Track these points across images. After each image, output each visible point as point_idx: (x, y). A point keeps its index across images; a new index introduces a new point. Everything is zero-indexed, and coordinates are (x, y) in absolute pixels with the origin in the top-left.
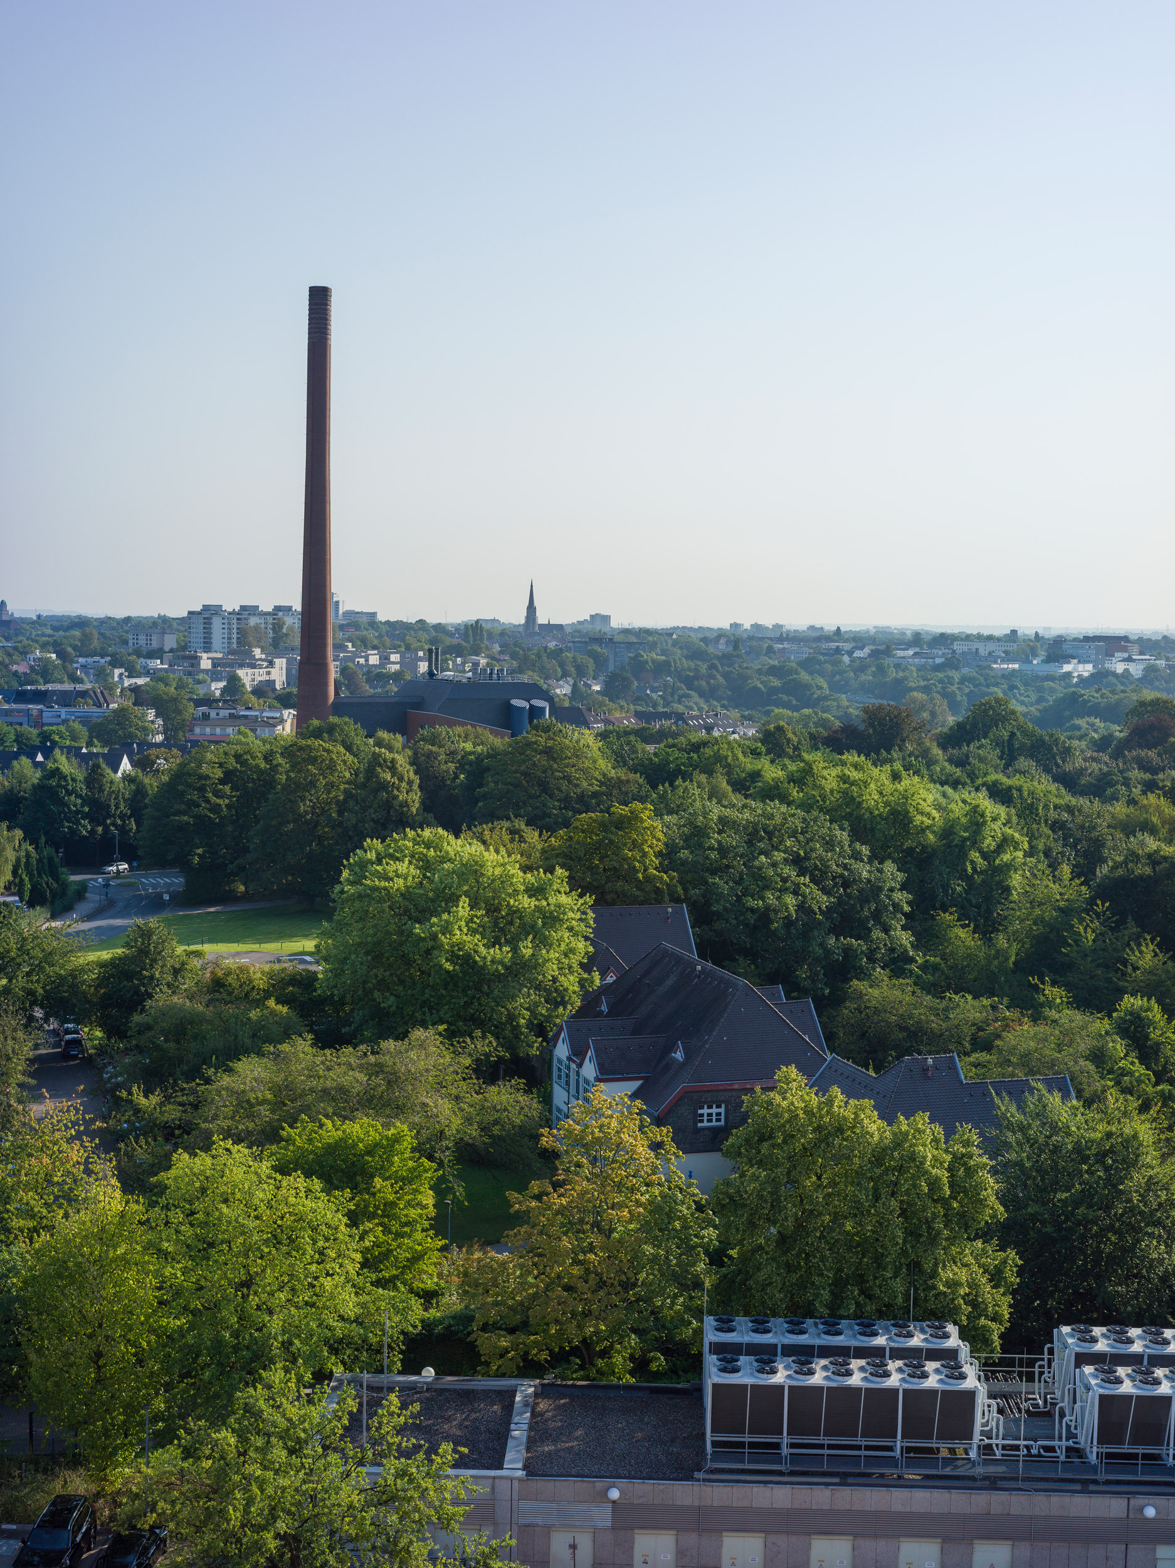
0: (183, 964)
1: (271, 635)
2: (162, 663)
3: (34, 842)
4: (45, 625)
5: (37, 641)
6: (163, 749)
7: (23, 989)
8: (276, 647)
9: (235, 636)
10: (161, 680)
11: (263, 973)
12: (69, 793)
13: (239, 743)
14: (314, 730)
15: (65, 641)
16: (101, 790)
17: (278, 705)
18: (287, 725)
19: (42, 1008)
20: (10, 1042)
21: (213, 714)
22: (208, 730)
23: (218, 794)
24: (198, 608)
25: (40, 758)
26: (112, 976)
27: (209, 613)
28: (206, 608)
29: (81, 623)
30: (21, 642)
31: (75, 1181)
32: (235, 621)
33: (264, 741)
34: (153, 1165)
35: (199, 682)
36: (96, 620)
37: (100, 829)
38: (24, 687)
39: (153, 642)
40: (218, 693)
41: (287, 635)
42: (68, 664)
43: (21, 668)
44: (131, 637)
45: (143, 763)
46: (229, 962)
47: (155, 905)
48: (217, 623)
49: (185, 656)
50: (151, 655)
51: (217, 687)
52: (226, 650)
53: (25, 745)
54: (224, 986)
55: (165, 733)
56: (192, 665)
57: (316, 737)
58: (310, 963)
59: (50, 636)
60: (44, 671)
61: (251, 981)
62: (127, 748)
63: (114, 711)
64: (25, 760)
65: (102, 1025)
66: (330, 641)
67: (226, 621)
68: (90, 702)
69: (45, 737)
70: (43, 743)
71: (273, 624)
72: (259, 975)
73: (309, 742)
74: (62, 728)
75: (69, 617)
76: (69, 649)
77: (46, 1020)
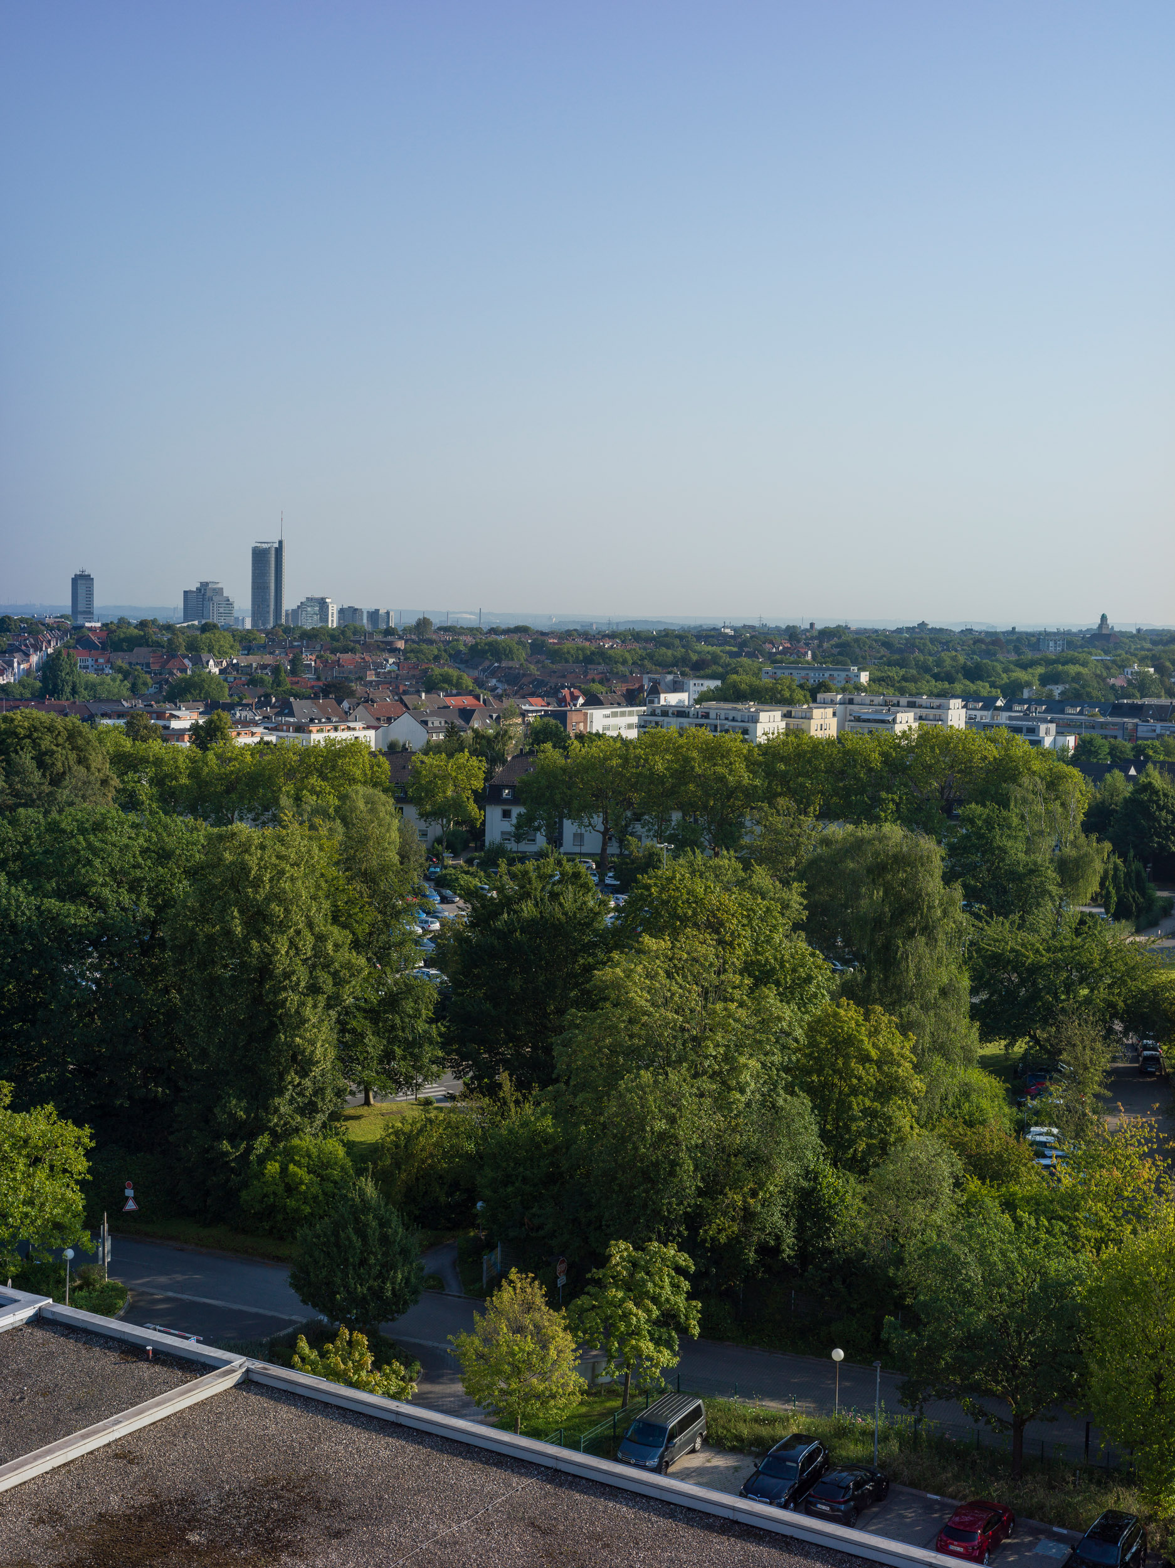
3: (1123, 855)
4: (1145, 639)
5: (1135, 655)
7: (1105, 1000)
12: (1160, 808)
15: (1163, 655)
19: (1122, 1021)
20: (1088, 1052)
25: (1132, 772)
30: (1120, 655)
31: (1145, 1199)
38: (1121, 701)
42: (1165, 678)
43: (1118, 682)
53: (1119, 758)
59: (1149, 650)
60: (1142, 685)
64: (1117, 773)
69: (1139, 751)
70: (1137, 756)
74: (1157, 743)
75: (1169, 631)
76: (1168, 664)
77: (1125, 1033)
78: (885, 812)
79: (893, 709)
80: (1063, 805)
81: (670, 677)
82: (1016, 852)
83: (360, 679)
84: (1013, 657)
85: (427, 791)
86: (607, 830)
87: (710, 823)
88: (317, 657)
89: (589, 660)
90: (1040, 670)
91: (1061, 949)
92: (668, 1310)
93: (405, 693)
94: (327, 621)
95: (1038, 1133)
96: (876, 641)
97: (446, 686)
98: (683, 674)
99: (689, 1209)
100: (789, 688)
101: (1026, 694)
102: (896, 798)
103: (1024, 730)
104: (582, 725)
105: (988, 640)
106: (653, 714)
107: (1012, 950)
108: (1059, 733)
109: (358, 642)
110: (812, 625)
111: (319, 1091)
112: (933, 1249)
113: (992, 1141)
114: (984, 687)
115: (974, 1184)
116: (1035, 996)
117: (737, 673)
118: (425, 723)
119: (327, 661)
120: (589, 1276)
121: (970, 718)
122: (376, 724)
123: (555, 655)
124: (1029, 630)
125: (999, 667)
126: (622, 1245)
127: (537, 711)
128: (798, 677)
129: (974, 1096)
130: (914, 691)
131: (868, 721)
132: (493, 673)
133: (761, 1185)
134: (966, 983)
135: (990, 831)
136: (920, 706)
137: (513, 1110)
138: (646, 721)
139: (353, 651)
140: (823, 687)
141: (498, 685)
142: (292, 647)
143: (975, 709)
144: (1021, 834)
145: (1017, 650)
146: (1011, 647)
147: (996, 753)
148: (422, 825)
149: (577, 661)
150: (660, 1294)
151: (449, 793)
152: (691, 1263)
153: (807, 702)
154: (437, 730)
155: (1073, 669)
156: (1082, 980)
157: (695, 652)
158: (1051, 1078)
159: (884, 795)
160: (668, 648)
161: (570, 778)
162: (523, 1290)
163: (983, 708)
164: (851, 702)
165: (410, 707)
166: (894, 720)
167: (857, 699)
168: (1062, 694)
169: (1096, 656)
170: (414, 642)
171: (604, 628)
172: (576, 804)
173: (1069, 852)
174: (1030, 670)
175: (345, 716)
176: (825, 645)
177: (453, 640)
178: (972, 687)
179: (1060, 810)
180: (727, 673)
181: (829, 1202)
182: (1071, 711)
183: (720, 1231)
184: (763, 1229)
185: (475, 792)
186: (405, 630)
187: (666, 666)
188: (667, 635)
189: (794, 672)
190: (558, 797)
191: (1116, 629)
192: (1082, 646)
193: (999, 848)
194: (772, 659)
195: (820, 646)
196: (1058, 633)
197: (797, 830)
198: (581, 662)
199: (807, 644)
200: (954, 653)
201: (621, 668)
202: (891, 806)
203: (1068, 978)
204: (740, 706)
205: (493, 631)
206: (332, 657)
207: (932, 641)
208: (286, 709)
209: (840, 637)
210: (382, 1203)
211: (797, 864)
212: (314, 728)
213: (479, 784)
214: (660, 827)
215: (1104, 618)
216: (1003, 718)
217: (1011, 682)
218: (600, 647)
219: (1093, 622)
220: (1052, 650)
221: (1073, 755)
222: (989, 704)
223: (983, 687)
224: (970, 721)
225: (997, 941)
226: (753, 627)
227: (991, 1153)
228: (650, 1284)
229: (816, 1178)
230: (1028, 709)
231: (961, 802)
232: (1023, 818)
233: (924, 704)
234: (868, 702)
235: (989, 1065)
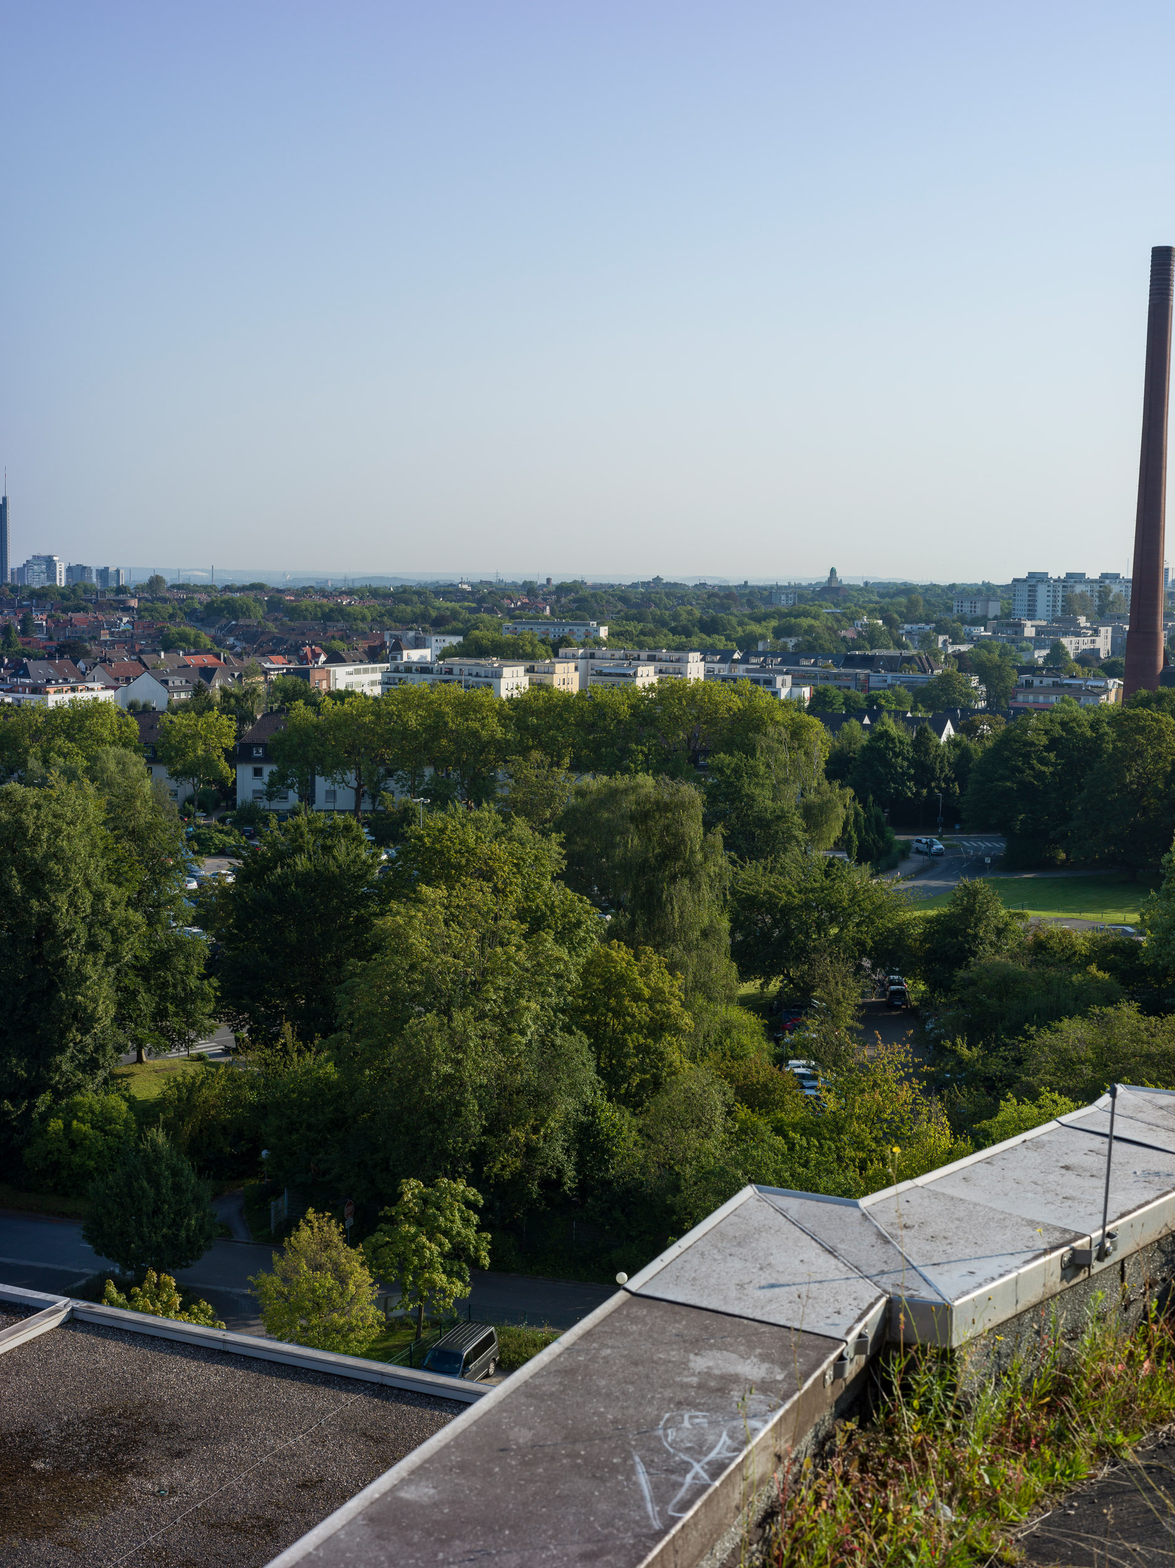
0: (1006, 924)
1: (1097, 603)
2: (985, 630)
3: (863, 801)
4: (872, 592)
5: (864, 608)
6: (987, 715)
7: (853, 939)
8: (1102, 614)
9: (1060, 604)
10: (984, 647)
11: (1085, 938)
12: (896, 755)
13: (1063, 711)
14: (1142, 699)
15: (891, 608)
16: (927, 753)
17: (1102, 674)
18: (1113, 693)
19: (871, 958)
20: (840, 987)
21: (1036, 682)
22: (1031, 698)
23: (1043, 761)
24: (1024, 576)
25: (867, 721)
26: (937, 932)
27: (1036, 580)
28: (1032, 575)
29: (907, 590)
30: (849, 608)
31: (902, 1121)
32: (1060, 589)
33: (1089, 710)
34: (975, 1114)
35: (1022, 650)
36: (922, 587)
37: (925, 791)
38: (853, 652)
39: (978, 610)
40: (1041, 661)
41: (1113, 603)
42: (893, 630)
43: (849, 633)
44: (956, 604)
45: (967, 728)
46: (1053, 927)
47: (976, 867)
48: (1042, 590)
49: (1009, 623)
50: (975, 622)
51: (1040, 655)
52: (1050, 618)
53: (853, 708)
54: (1045, 948)
55: (987, 699)
56: (1016, 633)
57: (1144, 707)
58: (1132, 934)
59: (877, 603)
60: (871, 637)
61: (1073, 946)
62: (950, 714)
63: (939, 677)
64: (854, 722)
65: (926, 981)
66: (1161, 610)
67: (1051, 589)
68: (916, 667)
69: (872, 700)
70: (870, 706)
71: (1100, 592)
72: (1081, 940)
73: (1138, 711)
74: (889, 693)
75: (895, 584)
76: (896, 616)
77: (873, 969)
78: (635, 763)
79: (634, 663)
80: (806, 753)
81: (411, 634)
82: (764, 799)
83: (94, 638)
84: (747, 611)
85: (177, 750)
86: (360, 786)
87: (462, 776)
88: (49, 616)
89: (328, 617)
90: (774, 623)
91: (813, 890)
92: (460, 1243)
93: (142, 652)
94: (55, 580)
95: (798, 1066)
96: (613, 596)
97: (183, 644)
98: (424, 630)
99: (474, 1148)
100: (531, 643)
101: (761, 647)
102: (645, 750)
103: (762, 682)
104: (324, 682)
105: (722, 594)
106: (396, 670)
107: (766, 892)
108: (795, 684)
109: (90, 601)
110: (549, 580)
111: (100, 1048)
112: (710, 1172)
113: (758, 1072)
114: (720, 640)
115: (743, 1112)
116: (788, 935)
117: (477, 628)
118: (165, 682)
119: (58, 621)
120: (381, 1214)
121: (709, 671)
122: (114, 684)
123: (293, 612)
124: (761, 584)
125: (734, 621)
126: (413, 1182)
127: (278, 669)
128: (538, 631)
129: (734, 1033)
130: (653, 645)
131: (610, 675)
132: (231, 631)
133: (543, 1120)
134: (725, 924)
135: (738, 780)
136: (660, 660)
137: (296, 1059)
138: (389, 678)
139: (85, 609)
140: (564, 642)
141: (237, 643)
142: (21, 607)
143: (713, 662)
144: (768, 782)
145: (750, 604)
146: (744, 600)
147: (740, 705)
148: (172, 784)
149: (315, 618)
150: (451, 1228)
151: (200, 752)
152: (480, 1197)
153: (549, 657)
154: (178, 690)
155: (805, 622)
156: (833, 920)
157: (434, 608)
158: (806, 1013)
159: (633, 747)
160: (407, 604)
161: (323, 735)
162: (320, 1229)
163: (720, 661)
164: (592, 656)
165: (150, 666)
166: (635, 674)
167: (598, 653)
168: (796, 646)
169: (827, 609)
170: (147, 600)
171: (339, 585)
172: (329, 760)
173: (812, 797)
174: (764, 623)
175: (83, 677)
176: (563, 600)
177: (187, 598)
178: (709, 640)
179: (804, 758)
180: (469, 629)
181: (608, 1135)
182: (805, 663)
183: (504, 1167)
184: (544, 1164)
185: (225, 750)
186: (136, 588)
187: (406, 623)
188: (404, 592)
189: (535, 627)
190: (311, 754)
191: (845, 582)
192: (813, 600)
193: (747, 795)
194: (511, 614)
195: (558, 601)
196: (789, 587)
197: (552, 783)
198: (320, 619)
199: (545, 600)
200: (690, 608)
201: (361, 625)
202: (640, 757)
203: (818, 918)
204: (483, 662)
205: (228, 588)
206: (63, 617)
207: (668, 595)
208: (20, 670)
209: (577, 592)
210: (175, 1153)
211: (553, 815)
212: (51, 690)
213: (230, 743)
214: (413, 783)
215: (833, 571)
216: (740, 669)
217: (748, 635)
218: (338, 604)
219: (823, 576)
220: (784, 603)
221: (809, 706)
222: (726, 657)
223: (720, 642)
224: (709, 673)
225: (751, 884)
226: (490, 583)
227: (758, 1083)
228: (441, 1219)
229: (594, 1113)
230: (764, 661)
231: (707, 753)
232: (768, 766)
233: (664, 658)
234: (609, 656)
235: (748, 1003)
